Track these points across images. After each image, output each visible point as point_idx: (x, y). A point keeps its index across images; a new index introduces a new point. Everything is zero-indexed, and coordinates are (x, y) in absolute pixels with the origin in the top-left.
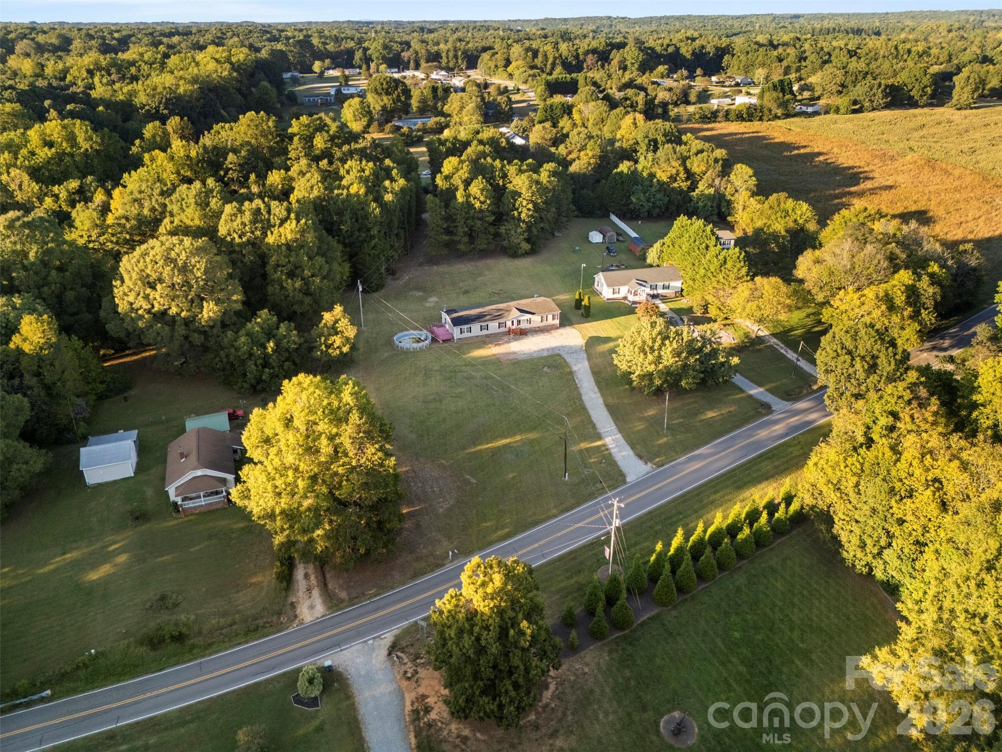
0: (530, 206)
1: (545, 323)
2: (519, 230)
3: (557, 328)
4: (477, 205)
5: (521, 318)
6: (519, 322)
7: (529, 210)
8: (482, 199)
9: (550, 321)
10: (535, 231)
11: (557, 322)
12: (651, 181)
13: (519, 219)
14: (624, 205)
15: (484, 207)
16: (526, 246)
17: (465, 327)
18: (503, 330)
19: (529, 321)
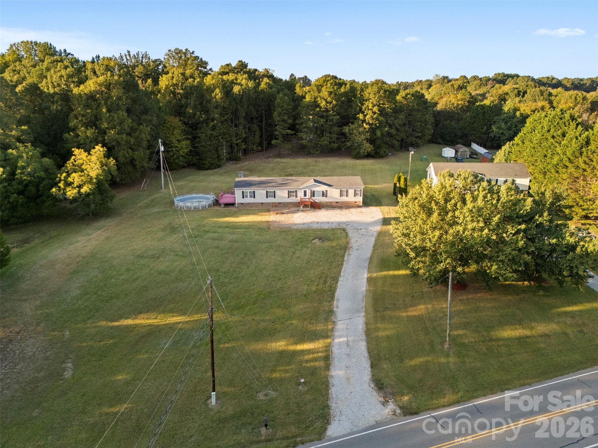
0: (375, 109)
1: (344, 199)
2: (361, 129)
3: (359, 207)
4: (323, 104)
5: (316, 189)
6: (313, 194)
7: (374, 113)
8: (329, 99)
9: (351, 198)
10: (378, 133)
11: (360, 199)
12: (515, 113)
13: (364, 121)
14: (485, 134)
15: (330, 106)
16: (368, 147)
17: (248, 190)
18: (293, 199)
19: (324, 194)
